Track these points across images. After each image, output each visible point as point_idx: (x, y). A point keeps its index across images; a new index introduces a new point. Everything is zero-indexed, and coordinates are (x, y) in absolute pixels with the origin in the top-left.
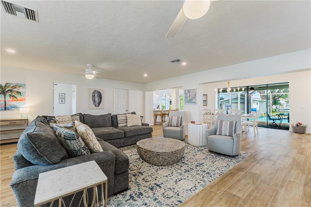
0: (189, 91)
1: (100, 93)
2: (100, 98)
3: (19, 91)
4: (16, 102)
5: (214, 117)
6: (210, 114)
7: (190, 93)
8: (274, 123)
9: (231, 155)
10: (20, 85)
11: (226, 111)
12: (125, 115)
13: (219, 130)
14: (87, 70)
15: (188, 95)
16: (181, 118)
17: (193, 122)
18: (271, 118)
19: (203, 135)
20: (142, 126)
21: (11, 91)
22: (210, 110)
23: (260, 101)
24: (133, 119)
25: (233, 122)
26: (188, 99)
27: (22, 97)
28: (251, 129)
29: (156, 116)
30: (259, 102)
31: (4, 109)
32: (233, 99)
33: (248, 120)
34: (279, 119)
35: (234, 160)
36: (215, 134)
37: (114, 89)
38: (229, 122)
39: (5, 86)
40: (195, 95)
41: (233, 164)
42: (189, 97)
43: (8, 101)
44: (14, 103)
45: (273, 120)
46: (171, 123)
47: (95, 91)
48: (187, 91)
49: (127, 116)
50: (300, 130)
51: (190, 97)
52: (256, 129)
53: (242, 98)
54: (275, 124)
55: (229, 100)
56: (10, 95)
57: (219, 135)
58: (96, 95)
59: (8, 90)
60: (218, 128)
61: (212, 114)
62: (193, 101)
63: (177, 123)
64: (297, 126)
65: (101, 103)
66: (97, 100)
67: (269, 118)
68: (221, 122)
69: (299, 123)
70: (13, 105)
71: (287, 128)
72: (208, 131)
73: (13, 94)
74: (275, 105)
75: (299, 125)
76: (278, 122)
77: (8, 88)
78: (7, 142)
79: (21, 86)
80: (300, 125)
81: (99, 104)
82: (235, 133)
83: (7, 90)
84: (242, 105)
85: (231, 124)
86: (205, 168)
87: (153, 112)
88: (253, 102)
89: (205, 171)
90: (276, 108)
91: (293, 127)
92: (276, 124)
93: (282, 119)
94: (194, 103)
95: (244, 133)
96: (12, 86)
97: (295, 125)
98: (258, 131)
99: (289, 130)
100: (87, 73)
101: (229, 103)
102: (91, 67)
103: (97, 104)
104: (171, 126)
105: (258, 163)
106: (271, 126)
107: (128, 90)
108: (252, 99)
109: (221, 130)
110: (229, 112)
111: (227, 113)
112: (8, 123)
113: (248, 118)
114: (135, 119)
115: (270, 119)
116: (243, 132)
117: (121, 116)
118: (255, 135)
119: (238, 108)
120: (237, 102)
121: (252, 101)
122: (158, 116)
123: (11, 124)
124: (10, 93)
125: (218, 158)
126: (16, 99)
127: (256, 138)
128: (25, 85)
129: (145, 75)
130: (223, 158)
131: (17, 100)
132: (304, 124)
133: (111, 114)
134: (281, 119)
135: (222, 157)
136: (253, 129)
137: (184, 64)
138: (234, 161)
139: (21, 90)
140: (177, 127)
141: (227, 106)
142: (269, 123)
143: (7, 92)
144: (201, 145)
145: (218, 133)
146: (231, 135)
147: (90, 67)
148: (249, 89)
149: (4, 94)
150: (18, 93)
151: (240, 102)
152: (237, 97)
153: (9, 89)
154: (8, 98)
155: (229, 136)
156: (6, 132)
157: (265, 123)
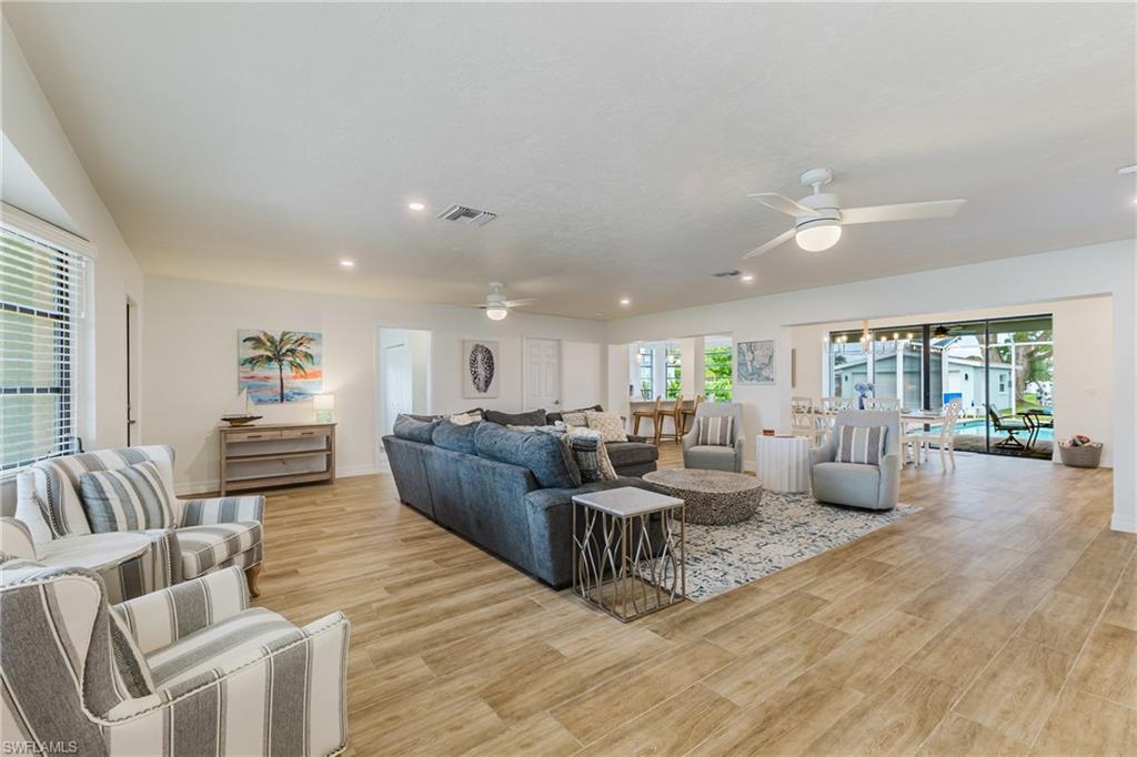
0: (751, 346)
1: (488, 351)
2: (490, 366)
3: (309, 351)
4: (303, 380)
5: (820, 420)
6: (809, 412)
7: (756, 353)
8: (1011, 438)
9: (874, 507)
10: (311, 336)
11: (858, 402)
12: (580, 414)
13: (843, 449)
14: (491, 298)
15: (749, 356)
16: (733, 422)
17: (768, 433)
18: (1004, 422)
19: (798, 464)
20: (629, 444)
21: (292, 351)
22: (810, 400)
23: (975, 367)
24: (606, 425)
25: (879, 428)
26: (749, 367)
27: (316, 368)
28: (935, 456)
29: (637, 417)
30: (972, 369)
31: (279, 398)
32: (879, 360)
33: (927, 428)
34: (1027, 428)
35: (880, 518)
36: (833, 460)
37: (524, 340)
38: (868, 430)
39: (282, 340)
40: (771, 357)
41: (877, 523)
42: (752, 362)
43: (288, 378)
44: (299, 383)
45: (1010, 429)
46: (705, 435)
47: (477, 346)
48: (744, 347)
49: (589, 416)
50: (1084, 457)
51: (755, 363)
52: (947, 457)
53: (911, 358)
54: (1013, 442)
55: (866, 364)
56: (292, 364)
57: (843, 461)
58: (480, 357)
59: (287, 351)
60: (838, 445)
61: (816, 412)
62: (764, 373)
63: (723, 436)
64: (1075, 444)
65: (493, 381)
66: (482, 371)
67: (995, 425)
68: (848, 431)
69: (1080, 437)
70: (298, 388)
71: (1047, 456)
72: (815, 453)
73: (298, 360)
74: (1034, 380)
75: (1080, 443)
76: (1023, 437)
77: (286, 344)
78: (296, 480)
79: (312, 340)
80: (1083, 443)
81: (488, 382)
82: (884, 454)
83: (284, 350)
84: (911, 384)
85: (874, 434)
86: (814, 529)
87: (628, 405)
88: (950, 372)
89: (814, 534)
90: (1040, 391)
91: (1062, 449)
92: (1019, 444)
93: (1038, 427)
94: (768, 379)
95: (913, 466)
96: (295, 338)
97: (1067, 444)
98: (955, 460)
99: (1050, 459)
100: (491, 304)
101: (866, 373)
102: (499, 288)
103: (482, 384)
104: (705, 443)
105: (939, 523)
106: (1003, 448)
107: (559, 340)
108: (945, 361)
109: (847, 450)
110: (867, 404)
111: (862, 408)
112: (298, 433)
113: (927, 422)
114: (610, 424)
115: (999, 427)
116: (909, 463)
117: (571, 415)
118: (945, 471)
119: (896, 393)
120: (895, 373)
121: (945, 368)
122: (666, 417)
123: (305, 436)
124: (291, 359)
125: (841, 514)
126: (303, 373)
127: (947, 477)
128: (320, 335)
129: (625, 302)
130: (855, 514)
131: (306, 376)
132: (1095, 440)
133: (544, 411)
134: (1033, 427)
135: (851, 513)
136: (939, 455)
137: (747, 278)
138: (882, 520)
139: (312, 349)
140: (721, 445)
141: (861, 388)
142: (995, 439)
143: (284, 354)
144: (794, 490)
145: (839, 458)
146: (873, 462)
147: (496, 290)
148: (932, 334)
149: (280, 361)
150: (308, 356)
151: (905, 373)
152: (893, 354)
153: (288, 347)
154: (287, 371)
155: (869, 463)
156: (284, 457)
157: (982, 438)
